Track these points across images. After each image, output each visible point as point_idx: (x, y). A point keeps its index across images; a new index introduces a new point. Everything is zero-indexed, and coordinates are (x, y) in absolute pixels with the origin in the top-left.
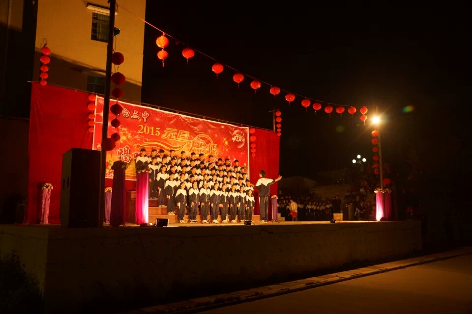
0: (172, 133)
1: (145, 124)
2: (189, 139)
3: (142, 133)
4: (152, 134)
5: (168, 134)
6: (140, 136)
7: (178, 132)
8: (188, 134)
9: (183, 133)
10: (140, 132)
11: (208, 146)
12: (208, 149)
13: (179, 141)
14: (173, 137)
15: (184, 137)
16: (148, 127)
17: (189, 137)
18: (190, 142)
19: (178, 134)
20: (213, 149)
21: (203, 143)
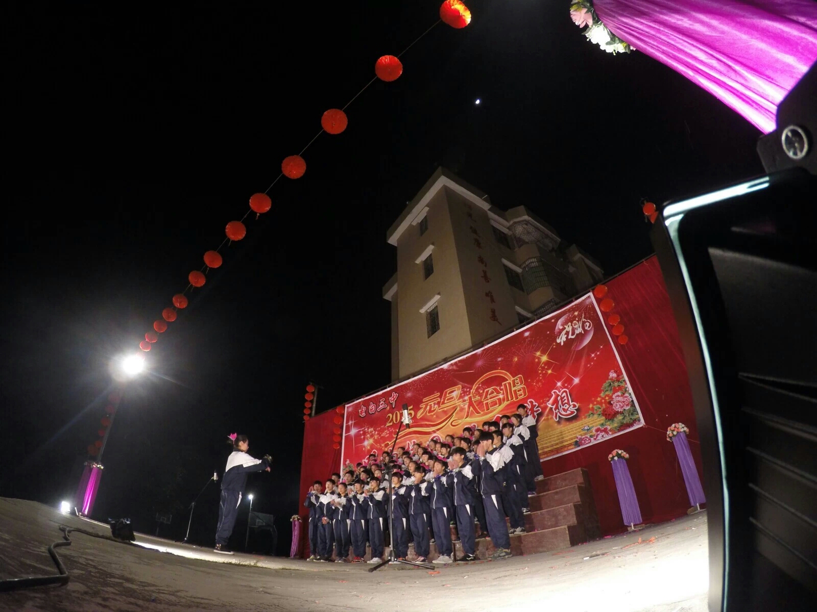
0: (432, 403)
1: (395, 410)
2: (461, 397)
3: (391, 424)
5: (427, 405)
6: (389, 430)
7: (440, 397)
8: (458, 389)
9: (450, 393)
10: (388, 424)
11: (501, 390)
12: (503, 394)
13: (445, 409)
14: (434, 408)
15: (452, 398)
16: (398, 412)
17: (461, 394)
18: (464, 401)
19: (441, 399)
20: (513, 389)
21: (490, 390)
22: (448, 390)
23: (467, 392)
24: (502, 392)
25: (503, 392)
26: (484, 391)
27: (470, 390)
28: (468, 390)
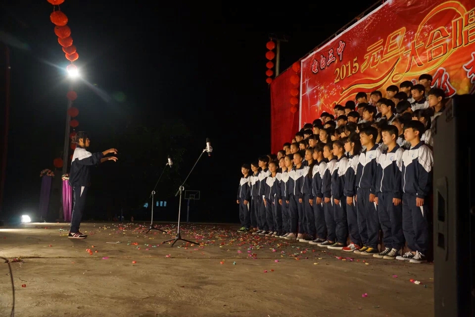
0: (375, 53)
1: (342, 63)
2: (404, 43)
3: (338, 80)
4: (350, 74)
5: (370, 56)
6: (336, 88)
7: (383, 44)
8: (402, 33)
9: (393, 39)
10: (336, 81)
11: (450, 31)
12: (451, 37)
13: (387, 60)
14: (377, 59)
15: (395, 45)
16: (344, 65)
17: (404, 39)
18: (407, 49)
19: (384, 48)
20: (465, 29)
21: (436, 32)
22: (392, 35)
23: (411, 36)
24: (449, 34)
25: (451, 35)
26: (429, 35)
27: (414, 34)
28: (412, 33)
